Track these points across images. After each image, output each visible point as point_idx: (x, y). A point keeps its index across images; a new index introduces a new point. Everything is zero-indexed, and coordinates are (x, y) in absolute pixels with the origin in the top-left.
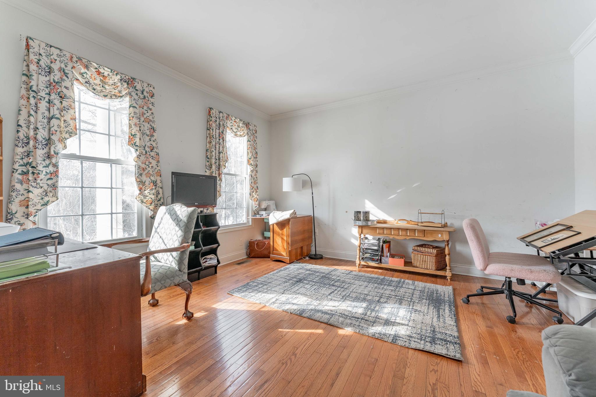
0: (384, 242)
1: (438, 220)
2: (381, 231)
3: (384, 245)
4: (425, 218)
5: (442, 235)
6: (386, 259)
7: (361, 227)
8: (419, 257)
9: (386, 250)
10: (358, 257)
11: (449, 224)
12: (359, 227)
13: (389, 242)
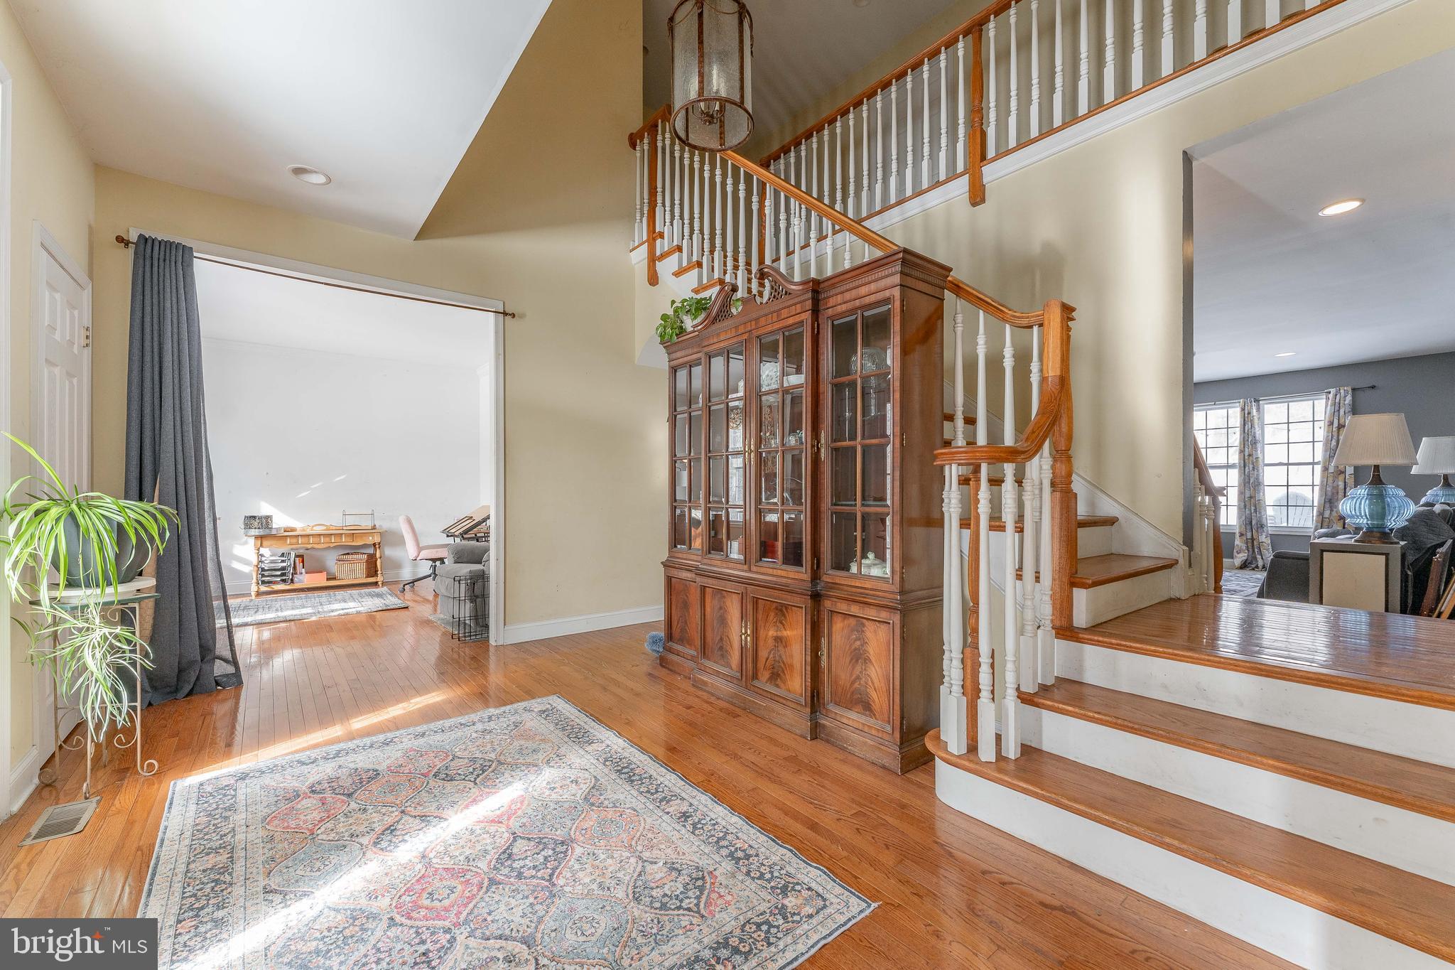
0: (297, 556)
1: (366, 523)
2: (294, 541)
3: (297, 559)
4: (350, 521)
5: (373, 537)
6: (301, 577)
7: (261, 538)
8: (346, 567)
9: (299, 566)
10: (255, 580)
11: (377, 526)
12: (256, 537)
13: (301, 556)
